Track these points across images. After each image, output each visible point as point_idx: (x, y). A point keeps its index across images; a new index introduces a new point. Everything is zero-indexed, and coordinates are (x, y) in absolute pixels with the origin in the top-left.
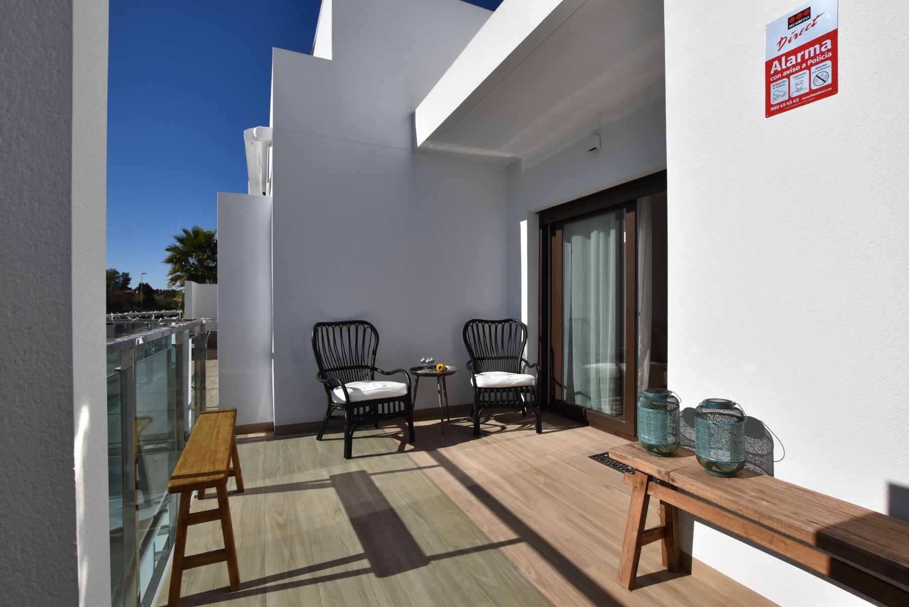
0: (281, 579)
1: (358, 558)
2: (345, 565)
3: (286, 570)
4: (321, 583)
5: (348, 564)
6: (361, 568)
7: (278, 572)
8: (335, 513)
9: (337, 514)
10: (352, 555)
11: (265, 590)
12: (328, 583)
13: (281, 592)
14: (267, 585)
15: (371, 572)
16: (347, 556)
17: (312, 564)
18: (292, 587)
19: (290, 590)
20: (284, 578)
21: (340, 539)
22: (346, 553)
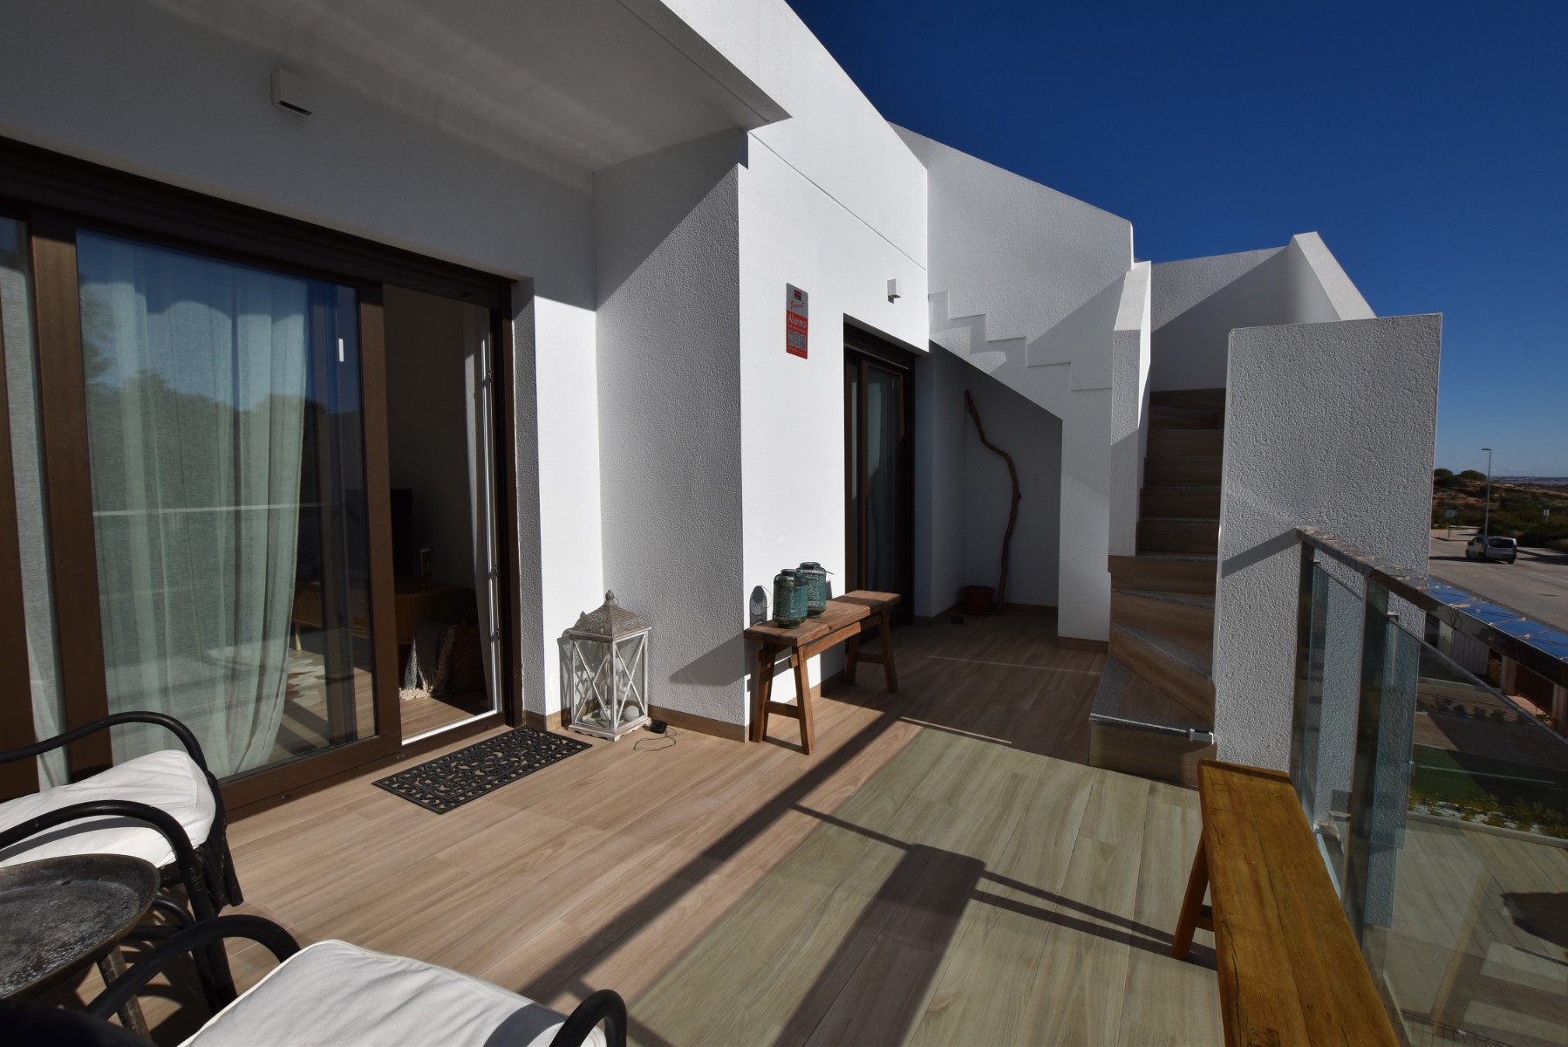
0: (1108, 929)
1: (985, 898)
2: (1010, 898)
3: (1097, 938)
4: (1055, 893)
5: (1005, 897)
6: (994, 883)
7: (1110, 942)
8: (945, 1008)
9: (944, 1004)
10: (989, 906)
11: (1134, 926)
12: (1046, 888)
13: (1113, 912)
14: (1129, 932)
15: (987, 872)
16: (998, 909)
17: (1054, 925)
18: (1096, 910)
19: (1100, 907)
20: (1102, 928)
21: (984, 942)
22: (995, 914)
